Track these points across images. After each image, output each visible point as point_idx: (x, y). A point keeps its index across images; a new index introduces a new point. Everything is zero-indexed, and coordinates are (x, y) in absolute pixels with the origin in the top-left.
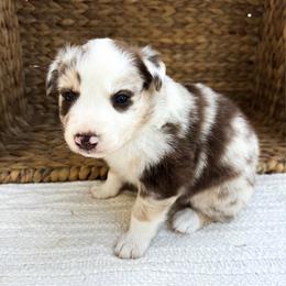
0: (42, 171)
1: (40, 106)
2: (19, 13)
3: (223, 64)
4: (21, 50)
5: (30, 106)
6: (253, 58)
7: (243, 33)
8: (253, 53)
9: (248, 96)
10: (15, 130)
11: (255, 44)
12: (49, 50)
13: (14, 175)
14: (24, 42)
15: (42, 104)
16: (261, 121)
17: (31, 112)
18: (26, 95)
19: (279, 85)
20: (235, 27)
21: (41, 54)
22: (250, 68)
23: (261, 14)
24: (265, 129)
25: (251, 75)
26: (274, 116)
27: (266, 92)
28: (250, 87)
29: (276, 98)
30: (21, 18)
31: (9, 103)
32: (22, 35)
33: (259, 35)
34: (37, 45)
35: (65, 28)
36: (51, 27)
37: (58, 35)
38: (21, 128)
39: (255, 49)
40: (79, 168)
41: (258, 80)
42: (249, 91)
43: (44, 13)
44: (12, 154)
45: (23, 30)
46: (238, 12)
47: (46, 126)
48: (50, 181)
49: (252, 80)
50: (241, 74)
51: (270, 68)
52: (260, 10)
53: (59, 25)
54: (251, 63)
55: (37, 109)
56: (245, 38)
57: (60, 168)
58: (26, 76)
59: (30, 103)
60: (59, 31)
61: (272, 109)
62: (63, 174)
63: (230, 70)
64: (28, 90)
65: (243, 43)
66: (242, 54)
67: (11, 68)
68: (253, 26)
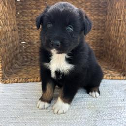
0: (25, 79)
1: (25, 57)
2: (18, 25)
3: (92, 41)
4: (18, 37)
5: (21, 57)
6: (102, 38)
7: (98, 29)
8: (102, 37)
9: (102, 52)
10: (16, 65)
11: (103, 33)
12: (28, 37)
13: (16, 80)
14: (20, 35)
15: (26, 56)
16: (106, 61)
17: (22, 59)
18: (20, 53)
19: (111, 48)
20: (95, 27)
21: (25, 38)
22: (102, 41)
23: (104, 23)
24: (106, 64)
25: (102, 44)
26: (110, 59)
27: (107, 50)
28: (102, 48)
29: (110, 53)
30: (19, 26)
31: (14, 56)
32: (19, 32)
33: (104, 30)
34: (24, 35)
35: (34, 29)
36: (29, 29)
37: (32, 32)
38: (18, 64)
39: (103, 35)
40: (37, 78)
41: (104, 46)
42: (102, 50)
43: (27, 25)
44: (15, 74)
45: (19, 30)
46: (96, 22)
47: (27, 64)
48: (28, 82)
49: (103, 46)
50: (99, 44)
51: (108, 42)
52: (104, 21)
53: (32, 28)
54: (102, 40)
55: (24, 58)
56: (99, 31)
57: (31, 78)
58: (20, 46)
59: (21, 56)
60: (32, 30)
61: (109, 57)
62: (32, 80)
63: (94, 43)
64: (21, 51)
65: (99, 33)
66: (98, 36)
67: (15, 44)
68: (102, 27)
